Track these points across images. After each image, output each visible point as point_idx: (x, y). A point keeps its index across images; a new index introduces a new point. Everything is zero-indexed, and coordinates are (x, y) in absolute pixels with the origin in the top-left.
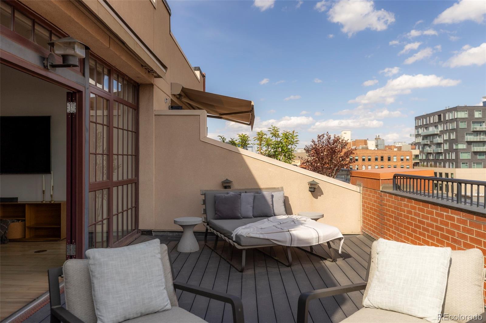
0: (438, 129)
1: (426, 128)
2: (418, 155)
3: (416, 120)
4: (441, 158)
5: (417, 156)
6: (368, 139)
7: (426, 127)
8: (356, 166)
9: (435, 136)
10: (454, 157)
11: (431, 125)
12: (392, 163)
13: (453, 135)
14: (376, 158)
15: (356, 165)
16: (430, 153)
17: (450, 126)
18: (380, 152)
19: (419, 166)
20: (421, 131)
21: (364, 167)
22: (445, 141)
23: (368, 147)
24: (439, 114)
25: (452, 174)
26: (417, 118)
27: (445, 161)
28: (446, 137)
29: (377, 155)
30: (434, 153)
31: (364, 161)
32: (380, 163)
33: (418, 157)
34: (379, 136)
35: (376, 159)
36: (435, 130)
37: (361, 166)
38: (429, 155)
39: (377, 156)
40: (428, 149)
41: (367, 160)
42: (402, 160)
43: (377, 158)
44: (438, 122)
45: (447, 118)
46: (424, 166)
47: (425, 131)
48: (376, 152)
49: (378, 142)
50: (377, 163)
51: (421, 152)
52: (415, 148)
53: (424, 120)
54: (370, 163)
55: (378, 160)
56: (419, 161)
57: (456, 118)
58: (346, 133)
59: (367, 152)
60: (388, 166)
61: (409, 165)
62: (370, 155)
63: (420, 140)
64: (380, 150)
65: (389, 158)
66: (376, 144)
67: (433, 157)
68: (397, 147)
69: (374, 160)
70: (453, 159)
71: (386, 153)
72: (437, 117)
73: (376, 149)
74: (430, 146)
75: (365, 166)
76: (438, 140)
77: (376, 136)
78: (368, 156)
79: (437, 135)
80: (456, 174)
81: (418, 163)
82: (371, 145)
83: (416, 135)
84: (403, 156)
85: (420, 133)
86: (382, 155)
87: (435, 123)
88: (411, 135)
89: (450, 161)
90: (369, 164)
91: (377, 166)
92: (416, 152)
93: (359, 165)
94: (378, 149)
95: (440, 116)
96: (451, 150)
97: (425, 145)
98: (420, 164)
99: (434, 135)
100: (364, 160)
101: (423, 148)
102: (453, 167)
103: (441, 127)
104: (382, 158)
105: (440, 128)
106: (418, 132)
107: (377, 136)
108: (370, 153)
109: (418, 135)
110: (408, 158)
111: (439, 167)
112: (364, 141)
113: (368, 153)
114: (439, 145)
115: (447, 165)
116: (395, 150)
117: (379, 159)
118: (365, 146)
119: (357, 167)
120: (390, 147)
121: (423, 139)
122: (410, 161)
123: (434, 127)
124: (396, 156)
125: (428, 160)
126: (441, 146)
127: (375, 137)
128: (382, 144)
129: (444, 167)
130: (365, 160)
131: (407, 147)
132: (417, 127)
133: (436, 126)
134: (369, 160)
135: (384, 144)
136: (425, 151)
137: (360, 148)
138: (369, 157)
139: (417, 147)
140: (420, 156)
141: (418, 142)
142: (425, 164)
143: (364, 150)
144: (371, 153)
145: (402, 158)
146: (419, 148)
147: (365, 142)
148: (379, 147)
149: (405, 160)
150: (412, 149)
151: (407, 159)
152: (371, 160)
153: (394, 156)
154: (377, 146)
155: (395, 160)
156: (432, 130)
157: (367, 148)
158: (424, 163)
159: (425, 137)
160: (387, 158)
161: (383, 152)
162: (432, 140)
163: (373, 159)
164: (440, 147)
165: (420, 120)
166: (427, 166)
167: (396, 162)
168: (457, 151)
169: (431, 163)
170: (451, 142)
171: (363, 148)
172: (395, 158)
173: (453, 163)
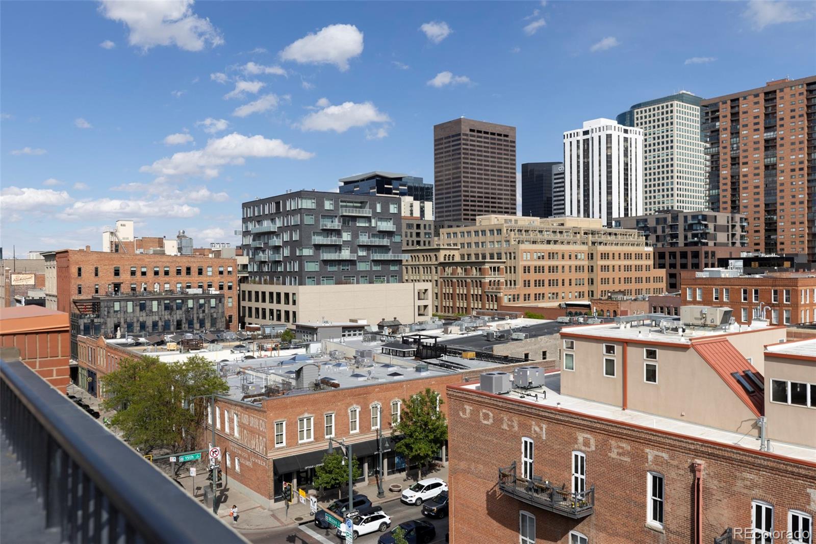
0: (275, 224)
1: (259, 222)
2: (247, 265)
3: (243, 209)
4: (279, 270)
5: (245, 267)
6: (165, 237)
7: (259, 220)
8: (143, 284)
9: (272, 236)
10: (297, 269)
11: (266, 217)
12: (205, 279)
13: (296, 234)
14: (178, 270)
15: (142, 282)
16: (265, 262)
17: (294, 220)
18: (184, 260)
19: (248, 283)
20: (251, 226)
21: (156, 286)
22: (286, 243)
23: (164, 251)
24: (278, 201)
25: (294, 294)
26: (245, 205)
27: (285, 274)
28: (286, 237)
29: (180, 265)
30: (269, 262)
31: (158, 275)
32: (185, 279)
33: (247, 268)
34: (184, 232)
35: (179, 272)
36: (271, 225)
37: (152, 283)
38: (263, 265)
39: (180, 267)
40: (262, 256)
41: (162, 273)
42: (221, 273)
43: (180, 270)
44: (275, 213)
45: (288, 209)
46: (255, 282)
47: (257, 226)
48: (178, 260)
49: (181, 242)
50: (179, 278)
51: (251, 260)
52: (242, 254)
53: (256, 209)
54: (167, 278)
55: (182, 273)
56: (248, 275)
57: (300, 209)
58: (124, 225)
59: (163, 260)
60: (199, 283)
61: (231, 282)
62: (168, 264)
63: (249, 240)
64: (186, 255)
65: (199, 269)
66: (178, 245)
67: (268, 269)
68: (214, 251)
69: (175, 274)
70: (296, 272)
71: (194, 262)
72: (274, 205)
73: (179, 254)
74: (264, 251)
75: (158, 284)
76: (276, 241)
77: (179, 232)
78: (165, 267)
79: (273, 233)
80: (300, 294)
81: (247, 277)
82: (171, 248)
83: (243, 232)
84: (223, 267)
85: (250, 229)
86: (188, 265)
87: (272, 214)
88: (236, 232)
89: (292, 274)
90: (165, 280)
91: (181, 283)
92: (244, 260)
93: (149, 282)
94: (181, 254)
95: (278, 204)
96: (293, 258)
97: (257, 249)
98: (250, 279)
99: (270, 234)
100: (156, 273)
101: (254, 255)
102: (295, 284)
103: (280, 221)
104: (188, 270)
105: (279, 223)
106: (247, 227)
107: (181, 232)
108: (167, 262)
109: (246, 233)
110: (230, 269)
111: (277, 284)
112: (157, 240)
113: (164, 262)
114: (277, 249)
115: (288, 280)
116: (210, 256)
117: (184, 271)
118: (159, 249)
119: (145, 286)
120: (202, 252)
121: (254, 240)
122: (234, 274)
123: (270, 222)
124: (211, 267)
125: (260, 273)
126: (280, 251)
127: (178, 234)
128: (188, 247)
129: (284, 283)
130: (160, 273)
131: (229, 252)
132: (245, 220)
133: (273, 220)
134: (167, 273)
135: (192, 247)
136: (257, 258)
137: (151, 252)
138: (166, 269)
139: (245, 252)
140: (249, 266)
141: (247, 243)
142: (257, 279)
143: (157, 255)
144: (169, 262)
145: (221, 269)
146: (248, 255)
147: (160, 242)
148: (184, 252)
149: (225, 273)
150: (236, 255)
151: (229, 272)
152: (170, 273)
153: (208, 267)
154: (180, 249)
155: (210, 274)
156: (267, 225)
157: (163, 253)
158: (255, 278)
159: (258, 236)
160: (197, 270)
161: (189, 259)
162: (266, 241)
163: (173, 271)
164: (278, 253)
165: (250, 208)
166: (260, 283)
167: (212, 276)
168: (301, 259)
169: (265, 277)
170: (293, 245)
171: (155, 253)
172: (209, 269)
173: (296, 278)
